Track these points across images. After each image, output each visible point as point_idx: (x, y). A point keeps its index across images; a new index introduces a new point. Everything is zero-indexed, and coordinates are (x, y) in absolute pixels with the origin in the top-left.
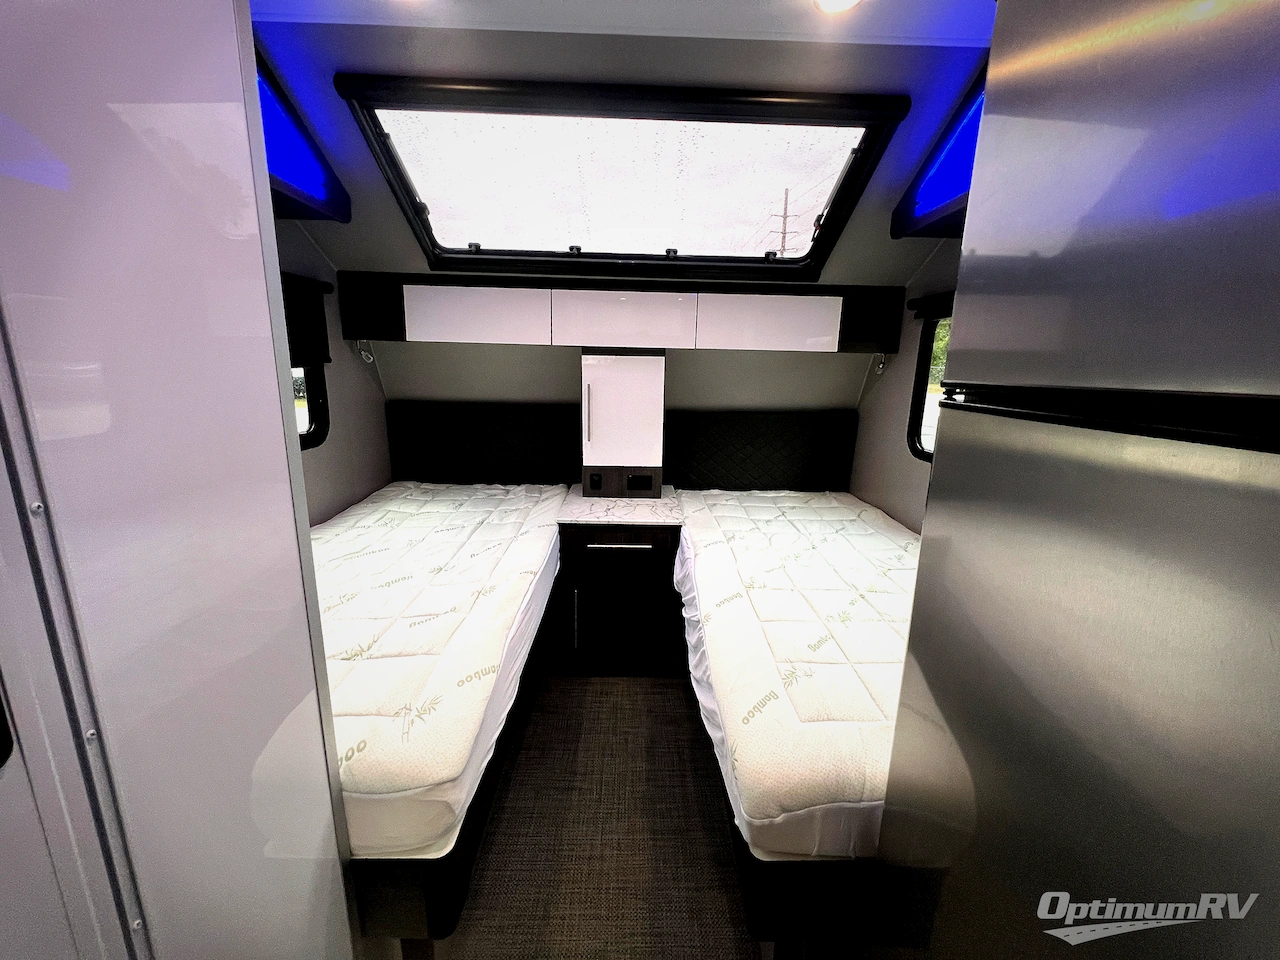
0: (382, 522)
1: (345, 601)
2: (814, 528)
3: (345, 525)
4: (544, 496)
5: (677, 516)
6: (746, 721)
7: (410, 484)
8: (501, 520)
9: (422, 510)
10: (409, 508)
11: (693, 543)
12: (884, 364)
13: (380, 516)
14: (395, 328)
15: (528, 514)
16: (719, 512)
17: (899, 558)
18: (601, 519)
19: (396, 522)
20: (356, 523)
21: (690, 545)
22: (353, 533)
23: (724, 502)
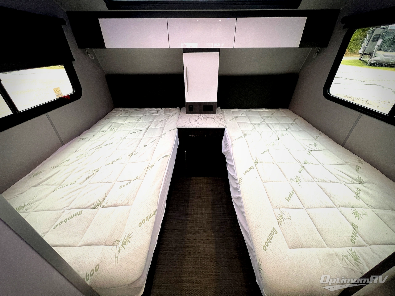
0: (111, 128)
1: (94, 173)
2: (277, 128)
3: (96, 131)
4: (171, 114)
5: (223, 123)
6: (265, 248)
7: (121, 109)
8: (155, 126)
9: (126, 122)
10: (120, 121)
11: (230, 137)
12: (318, 53)
13: (110, 125)
14: (100, 43)
15: (165, 124)
16: (239, 120)
17: (315, 145)
18: (194, 126)
19: (116, 128)
20: (101, 129)
21: (229, 139)
22: (99, 135)
23: (240, 115)
